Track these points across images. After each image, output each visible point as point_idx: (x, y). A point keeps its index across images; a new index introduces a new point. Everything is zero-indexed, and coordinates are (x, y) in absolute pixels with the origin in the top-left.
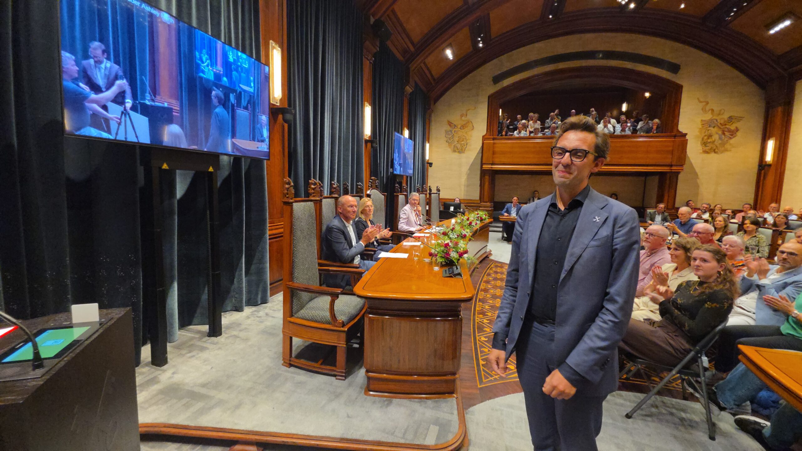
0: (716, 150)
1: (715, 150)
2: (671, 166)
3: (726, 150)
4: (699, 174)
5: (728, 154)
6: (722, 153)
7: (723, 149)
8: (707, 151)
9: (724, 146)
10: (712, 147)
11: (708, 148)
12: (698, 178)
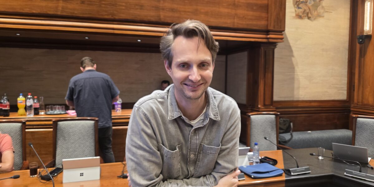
0: (310, 15)
1: (308, 14)
2: (267, 32)
3: (319, 16)
4: (294, 49)
5: (321, 21)
6: (315, 19)
7: (316, 13)
8: (301, 14)
9: (316, 9)
10: (305, 10)
11: (300, 10)
12: (293, 56)
